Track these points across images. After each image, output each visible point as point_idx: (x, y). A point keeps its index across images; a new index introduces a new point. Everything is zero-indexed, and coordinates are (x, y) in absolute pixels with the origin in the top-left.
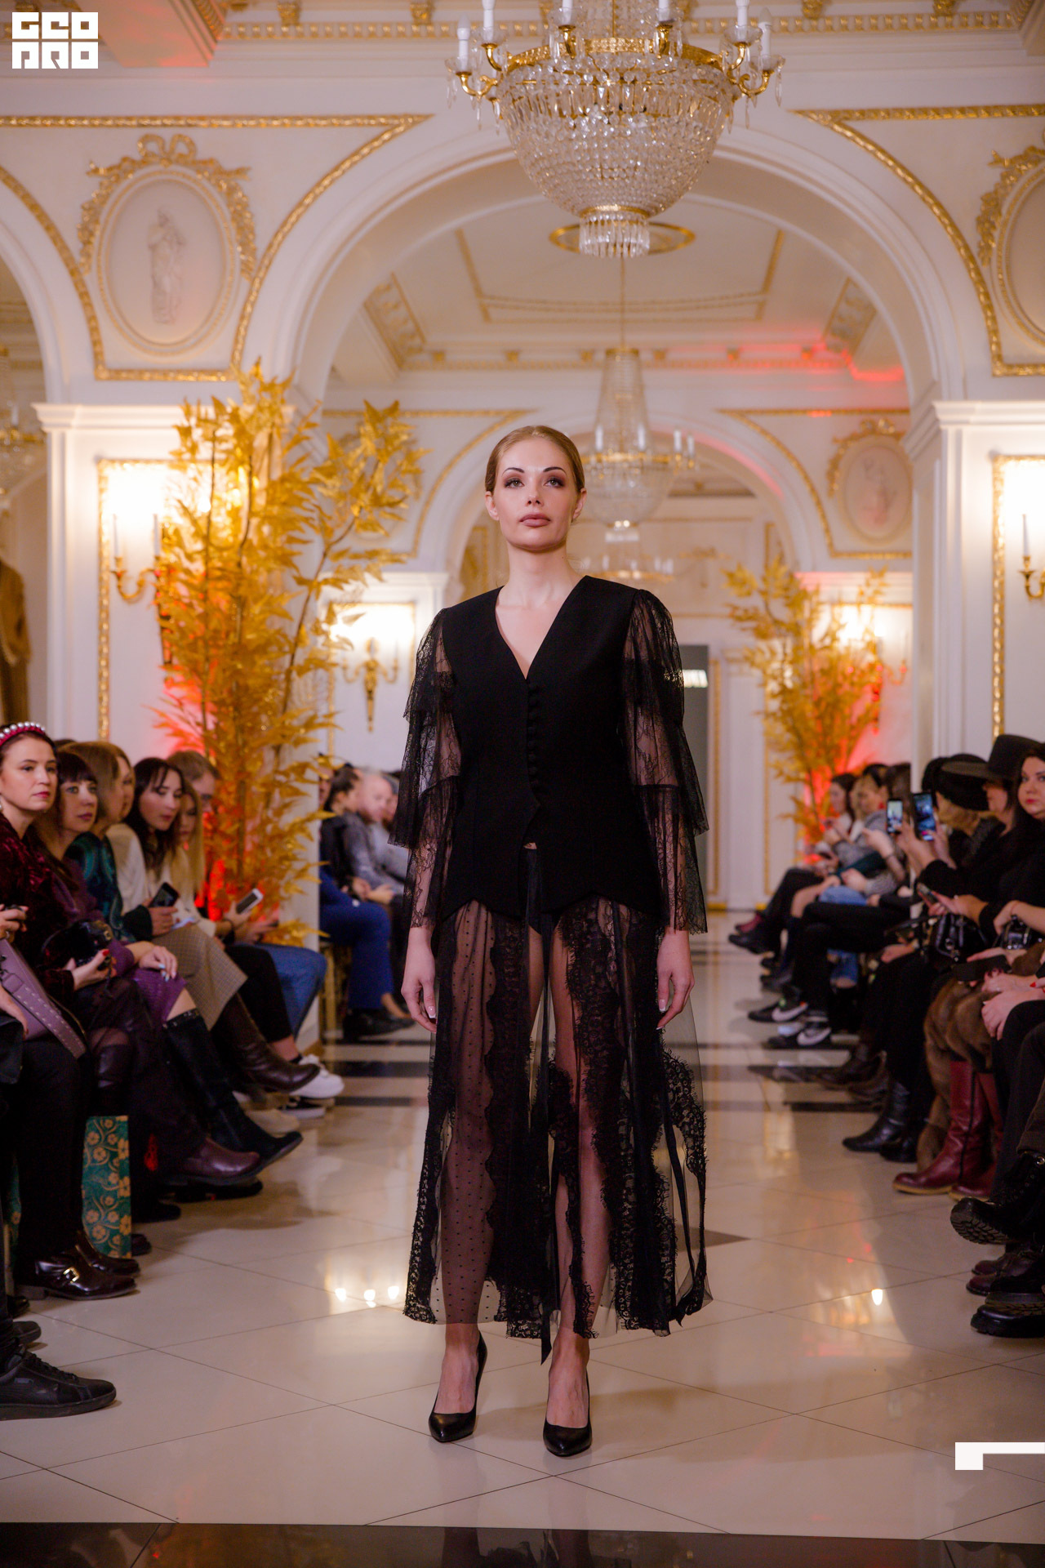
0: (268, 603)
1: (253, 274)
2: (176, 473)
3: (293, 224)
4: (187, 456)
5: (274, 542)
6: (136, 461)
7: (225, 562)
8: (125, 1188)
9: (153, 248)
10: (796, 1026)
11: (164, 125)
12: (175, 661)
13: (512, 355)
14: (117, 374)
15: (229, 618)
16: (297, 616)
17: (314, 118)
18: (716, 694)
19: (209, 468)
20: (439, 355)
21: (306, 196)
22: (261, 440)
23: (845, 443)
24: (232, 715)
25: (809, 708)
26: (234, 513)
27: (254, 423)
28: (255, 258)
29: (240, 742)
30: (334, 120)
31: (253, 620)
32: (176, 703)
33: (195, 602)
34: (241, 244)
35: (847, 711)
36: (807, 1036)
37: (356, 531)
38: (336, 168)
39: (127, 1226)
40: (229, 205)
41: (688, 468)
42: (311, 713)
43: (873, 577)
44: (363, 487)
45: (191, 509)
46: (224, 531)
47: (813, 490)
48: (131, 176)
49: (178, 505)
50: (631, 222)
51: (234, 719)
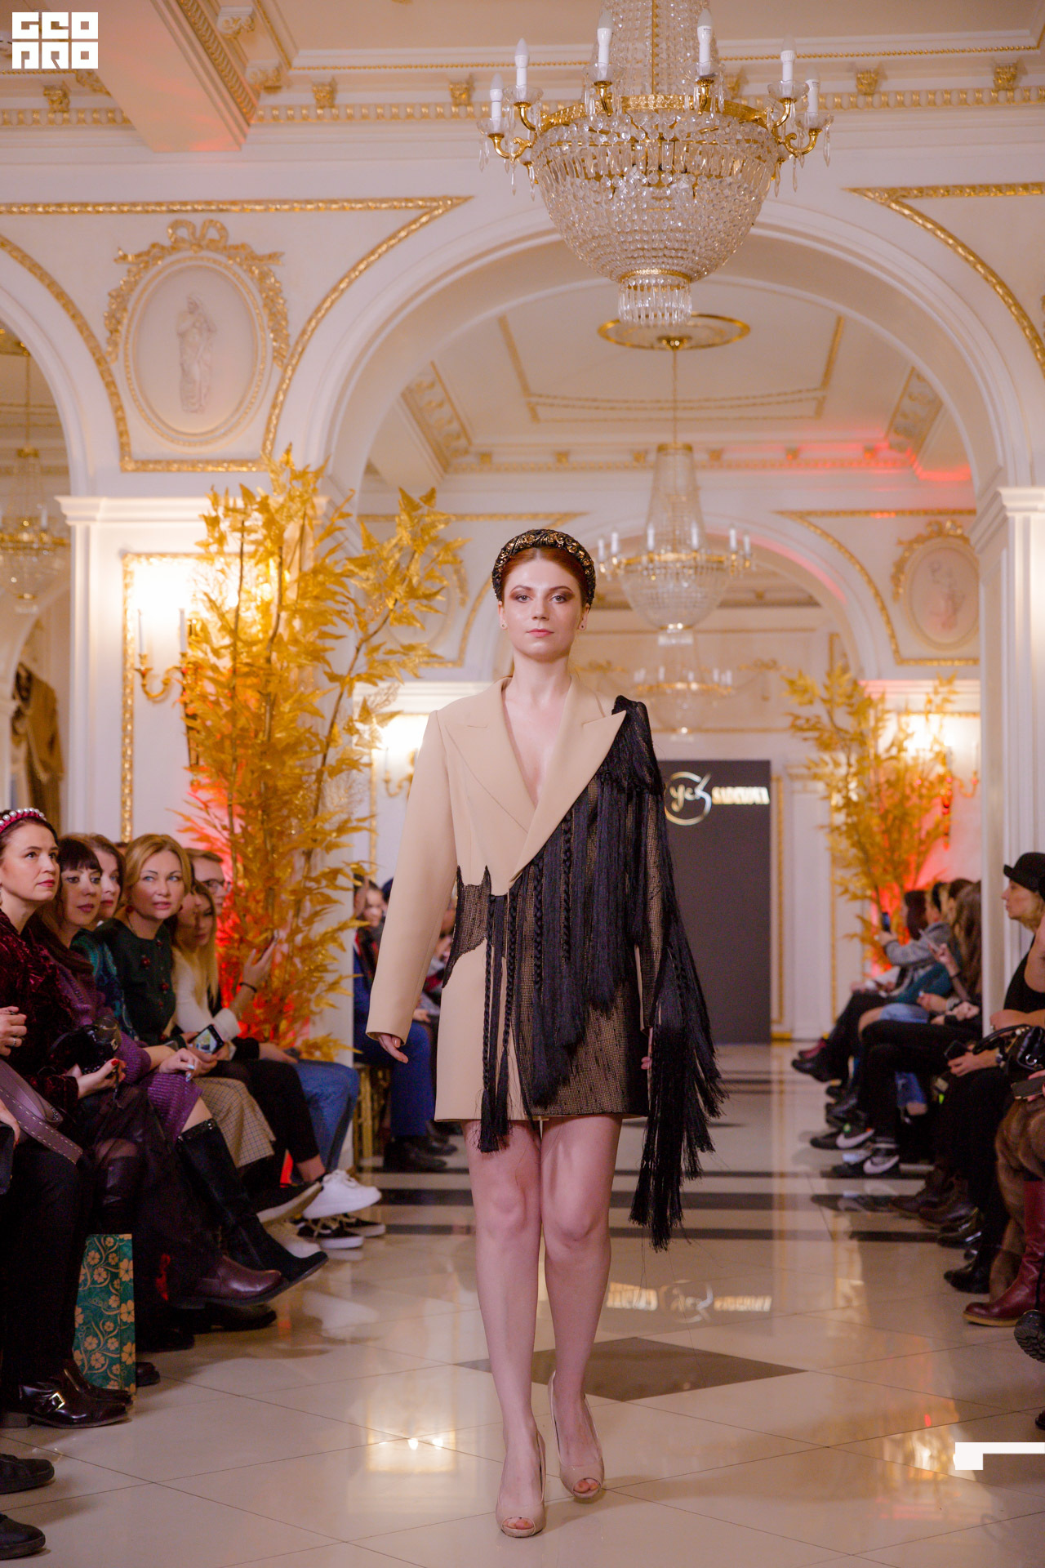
0: (299, 701)
1: (285, 361)
2: (204, 567)
3: (327, 310)
4: (214, 548)
5: (304, 636)
6: (163, 555)
7: (255, 657)
8: (129, 1313)
9: (182, 335)
10: (862, 1154)
11: (195, 211)
12: (202, 763)
13: (562, 456)
14: (143, 465)
15: (258, 718)
16: (329, 716)
17: (349, 201)
18: (779, 813)
19: (238, 561)
20: (485, 457)
21: (341, 281)
22: (291, 532)
23: (910, 545)
24: (260, 818)
25: (875, 823)
26: (265, 608)
27: (285, 514)
28: (288, 345)
29: (269, 847)
30: (368, 203)
31: (283, 719)
32: (202, 806)
33: (221, 700)
34: (273, 331)
35: (915, 824)
36: (873, 1163)
37: (391, 624)
38: (372, 253)
39: (130, 1355)
40: (261, 292)
41: (744, 568)
42: (344, 816)
43: (942, 685)
44: (398, 579)
45: (218, 603)
46: (254, 624)
47: (877, 594)
48: (160, 263)
49: (205, 598)
50: (672, 286)
51: (262, 823)
